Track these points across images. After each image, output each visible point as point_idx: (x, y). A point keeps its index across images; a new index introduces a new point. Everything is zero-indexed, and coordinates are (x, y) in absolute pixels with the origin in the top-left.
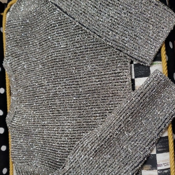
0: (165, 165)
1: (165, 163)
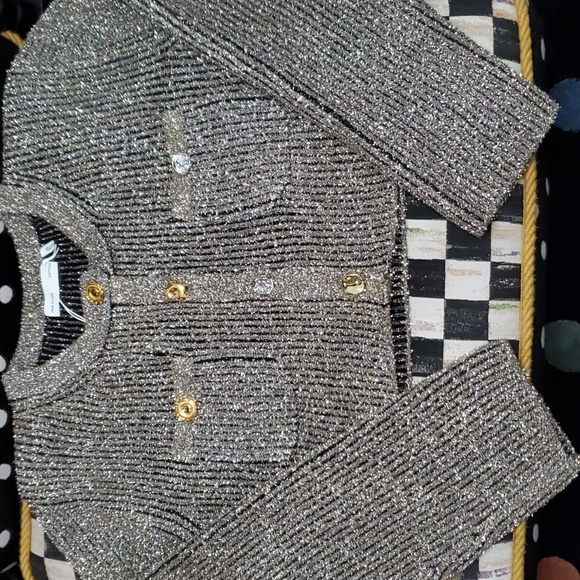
0: (499, 573)
1: (498, 568)
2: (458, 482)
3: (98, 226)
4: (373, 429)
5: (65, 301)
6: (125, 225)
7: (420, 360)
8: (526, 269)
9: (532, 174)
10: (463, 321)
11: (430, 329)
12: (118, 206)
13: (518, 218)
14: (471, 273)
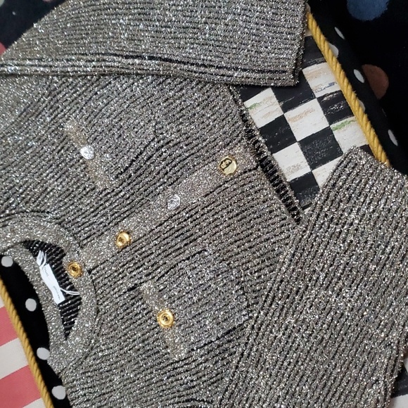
2: (375, 270)
3: (60, 224)
4: (291, 261)
5: (64, 287)
6: (75, 213)
7: (303, 195)
8: (345, 90)
9: (312, 24)
10: (318, 150)
11: (298, 169)
12: (66, 204)
13: (320, 59)
14: (306, 113)
